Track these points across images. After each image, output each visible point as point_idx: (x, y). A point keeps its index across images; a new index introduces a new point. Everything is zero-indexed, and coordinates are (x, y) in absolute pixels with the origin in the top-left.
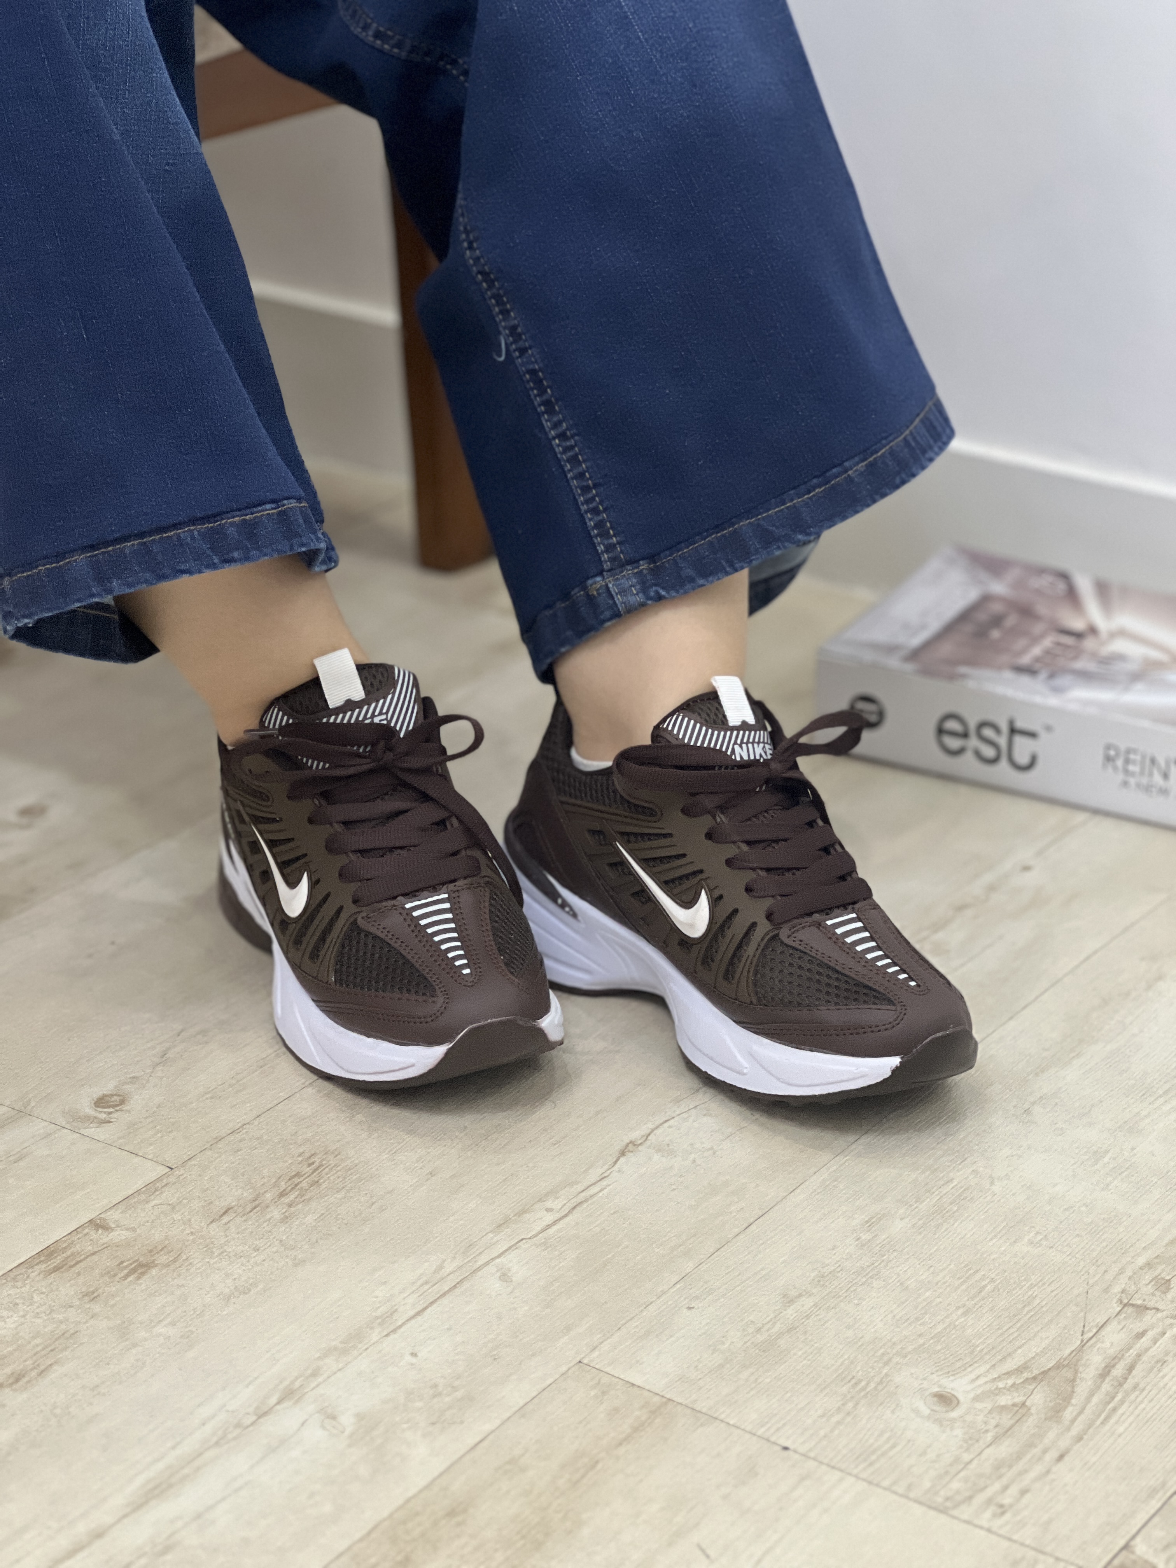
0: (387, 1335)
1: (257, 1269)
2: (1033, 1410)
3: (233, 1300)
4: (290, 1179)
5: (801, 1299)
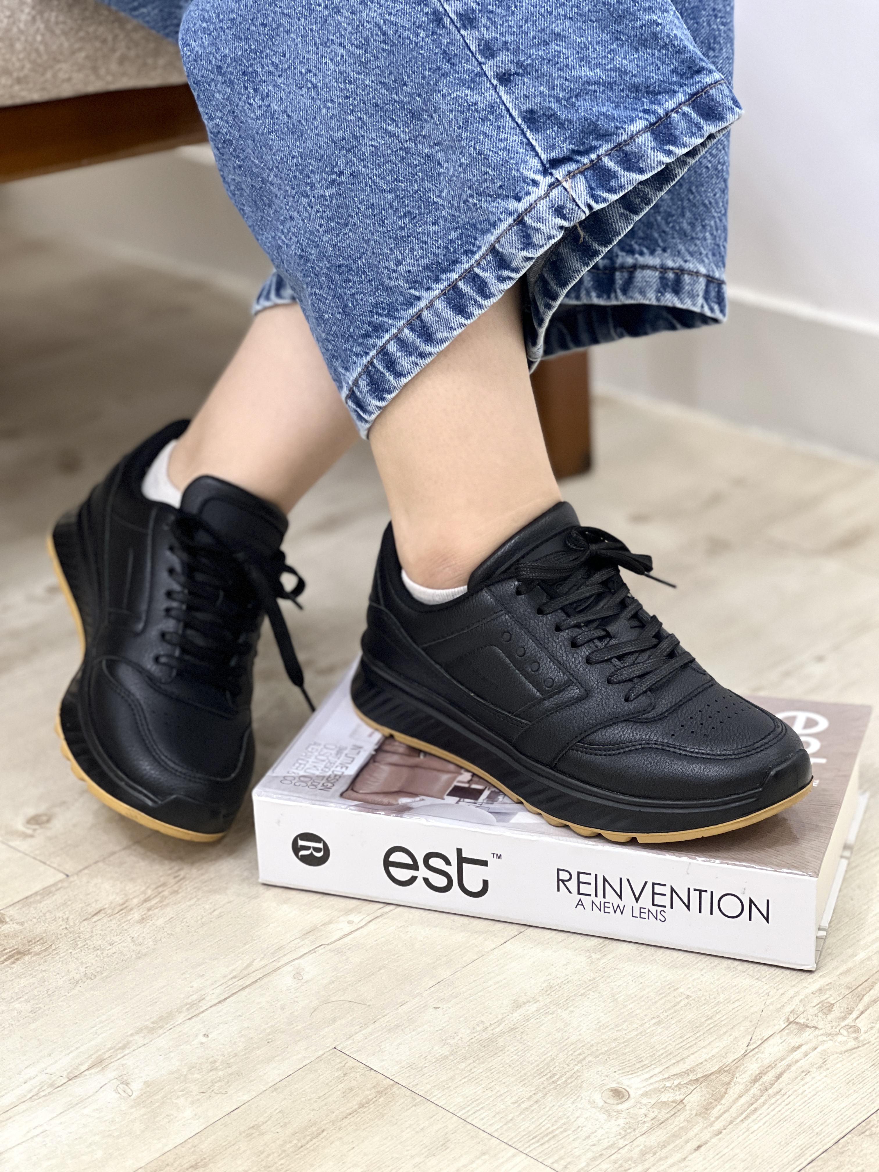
0: (190, 1018)
2: (688, 1107)
3: (80, 984)
4: (156, 888)
5: (528, 1004)
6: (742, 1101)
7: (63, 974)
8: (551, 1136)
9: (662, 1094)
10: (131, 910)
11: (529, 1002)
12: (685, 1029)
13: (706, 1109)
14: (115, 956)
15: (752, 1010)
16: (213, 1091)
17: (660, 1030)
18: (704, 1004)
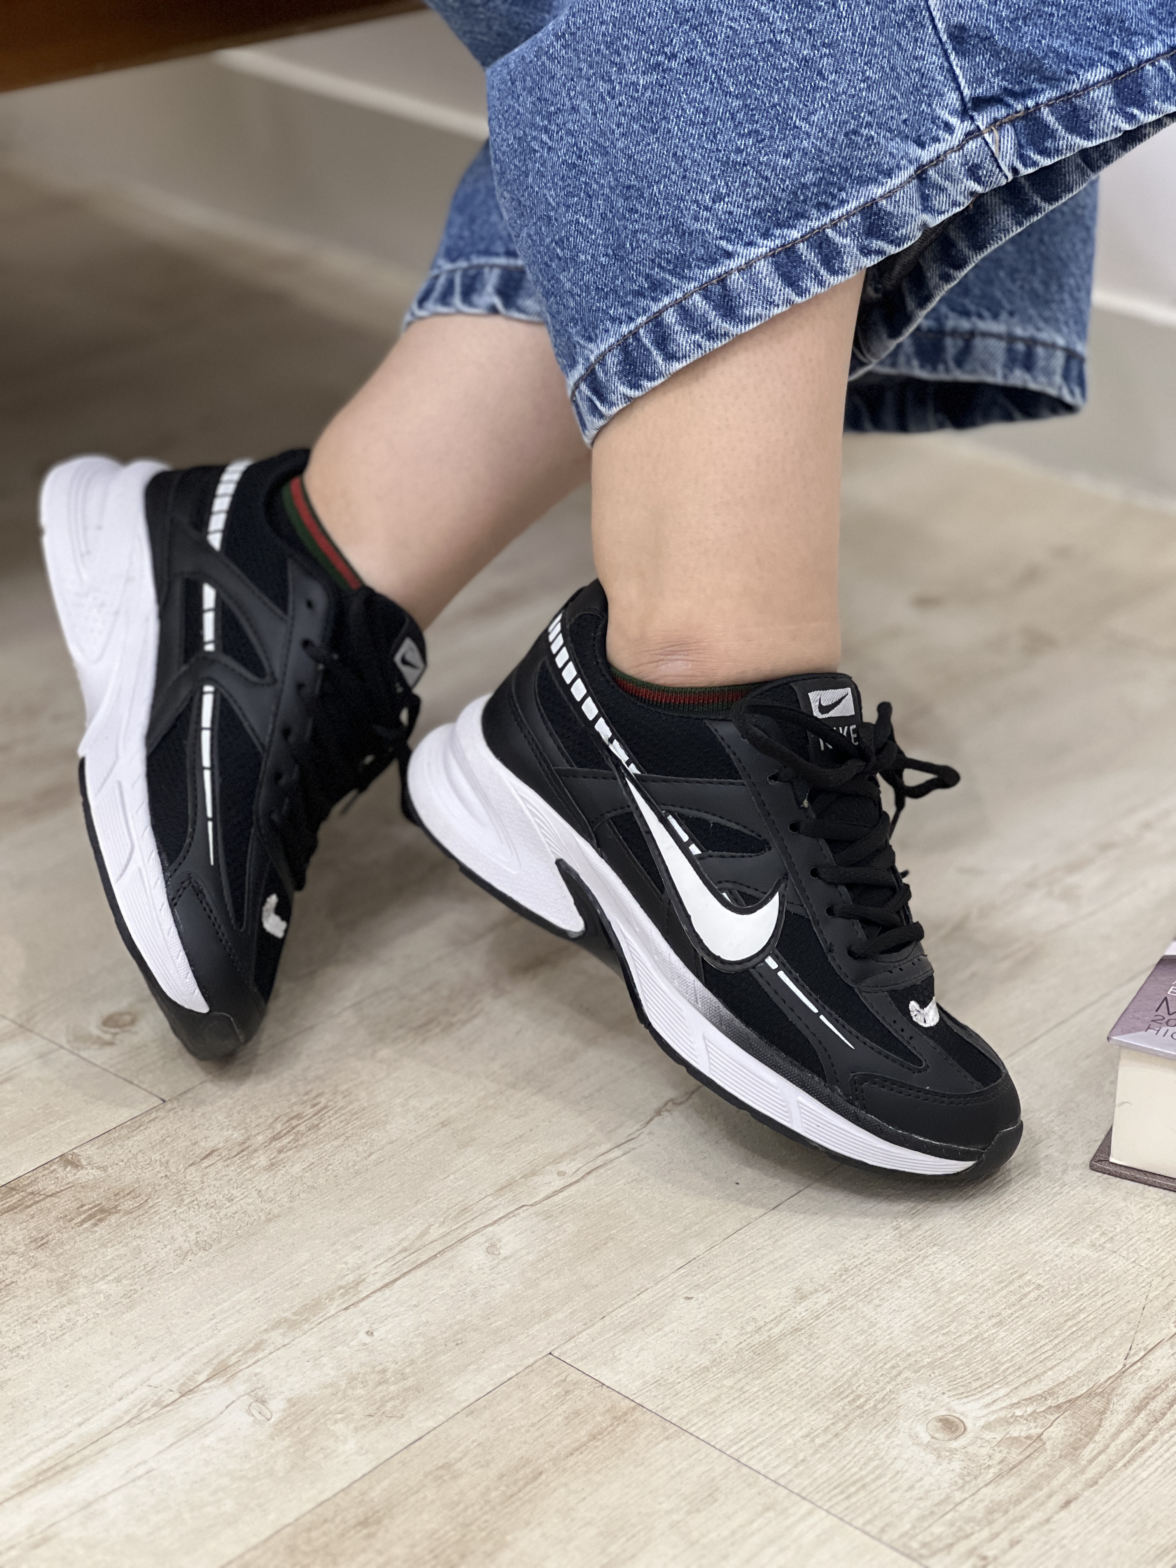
0: (346, 1309)
1: (224, 1222)
2: (1048, 1446)
3: (190, 1257)
4: (288, 1121)
5: (814, 1296)
6: (1125, 1436)
7: (166, 1243)
8: (859, 1484)
9: (1012, 1426)
10: (256, 1151)
11: (816, 1291)
12: (1038, 1333)
13: (1073, 1449)
14: (237, 1216)
15: (1130, 1307)
16: (384, 1413)
17: (1002, 1334)
18: (1062, 1298)
